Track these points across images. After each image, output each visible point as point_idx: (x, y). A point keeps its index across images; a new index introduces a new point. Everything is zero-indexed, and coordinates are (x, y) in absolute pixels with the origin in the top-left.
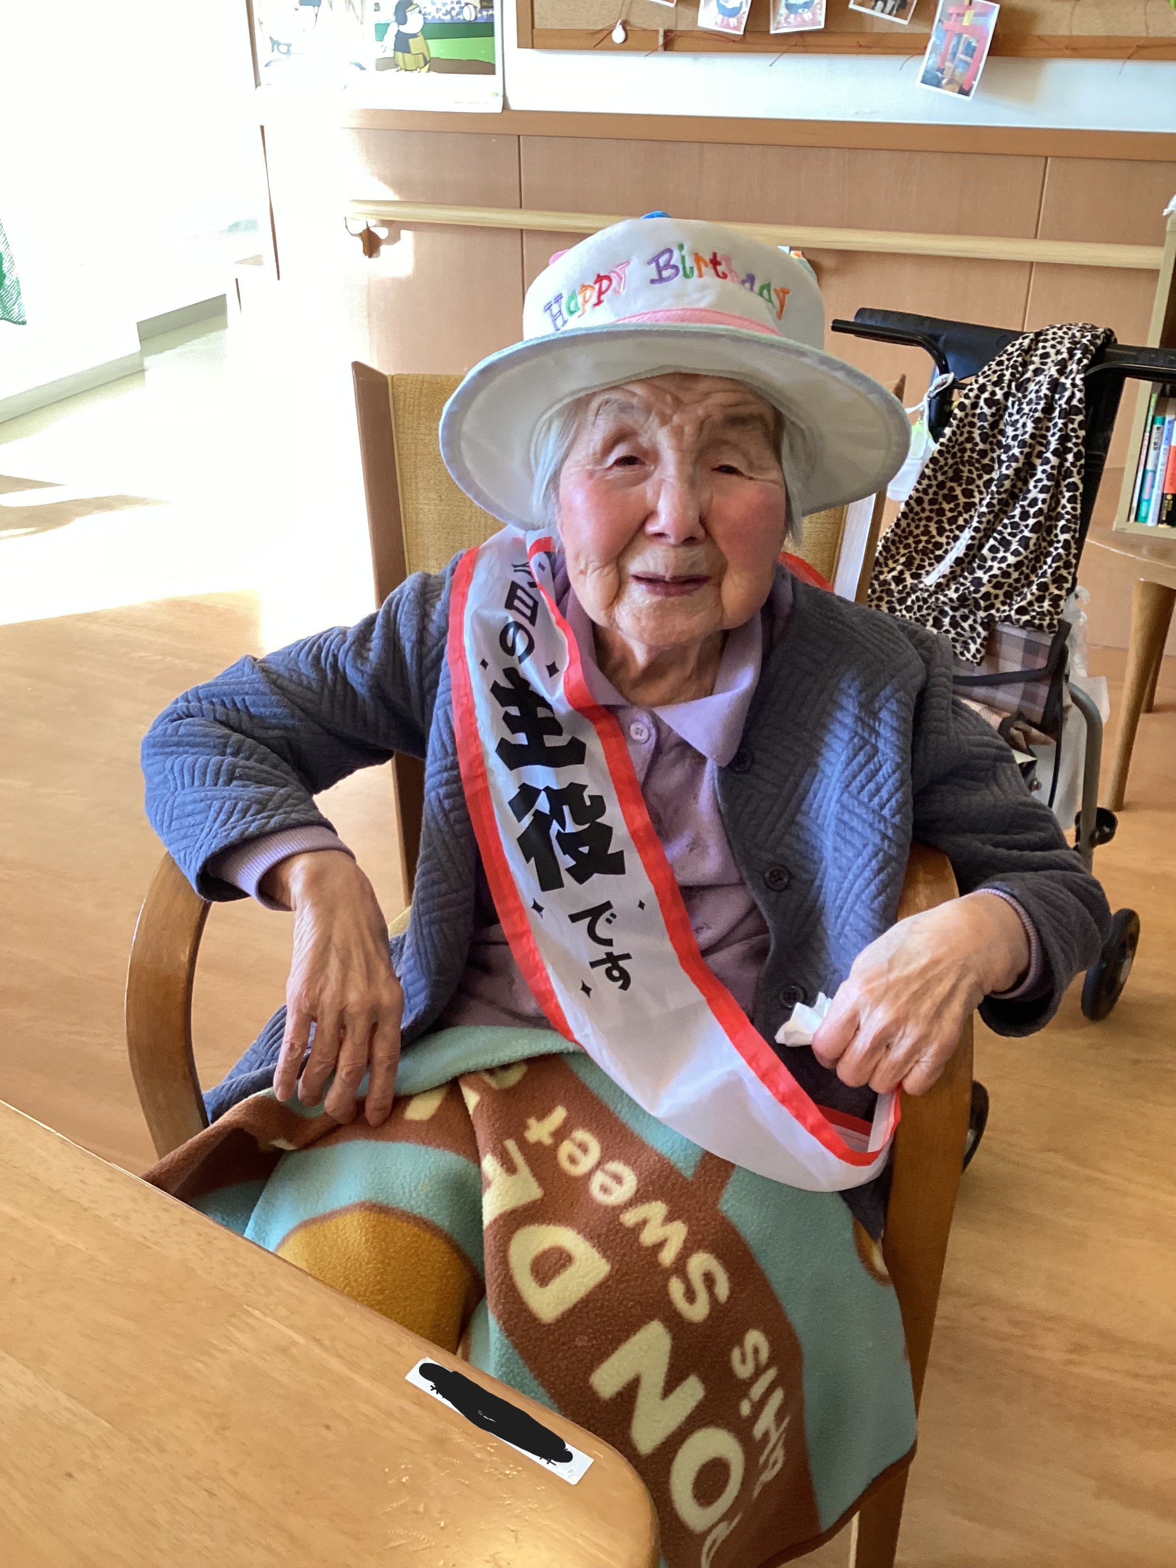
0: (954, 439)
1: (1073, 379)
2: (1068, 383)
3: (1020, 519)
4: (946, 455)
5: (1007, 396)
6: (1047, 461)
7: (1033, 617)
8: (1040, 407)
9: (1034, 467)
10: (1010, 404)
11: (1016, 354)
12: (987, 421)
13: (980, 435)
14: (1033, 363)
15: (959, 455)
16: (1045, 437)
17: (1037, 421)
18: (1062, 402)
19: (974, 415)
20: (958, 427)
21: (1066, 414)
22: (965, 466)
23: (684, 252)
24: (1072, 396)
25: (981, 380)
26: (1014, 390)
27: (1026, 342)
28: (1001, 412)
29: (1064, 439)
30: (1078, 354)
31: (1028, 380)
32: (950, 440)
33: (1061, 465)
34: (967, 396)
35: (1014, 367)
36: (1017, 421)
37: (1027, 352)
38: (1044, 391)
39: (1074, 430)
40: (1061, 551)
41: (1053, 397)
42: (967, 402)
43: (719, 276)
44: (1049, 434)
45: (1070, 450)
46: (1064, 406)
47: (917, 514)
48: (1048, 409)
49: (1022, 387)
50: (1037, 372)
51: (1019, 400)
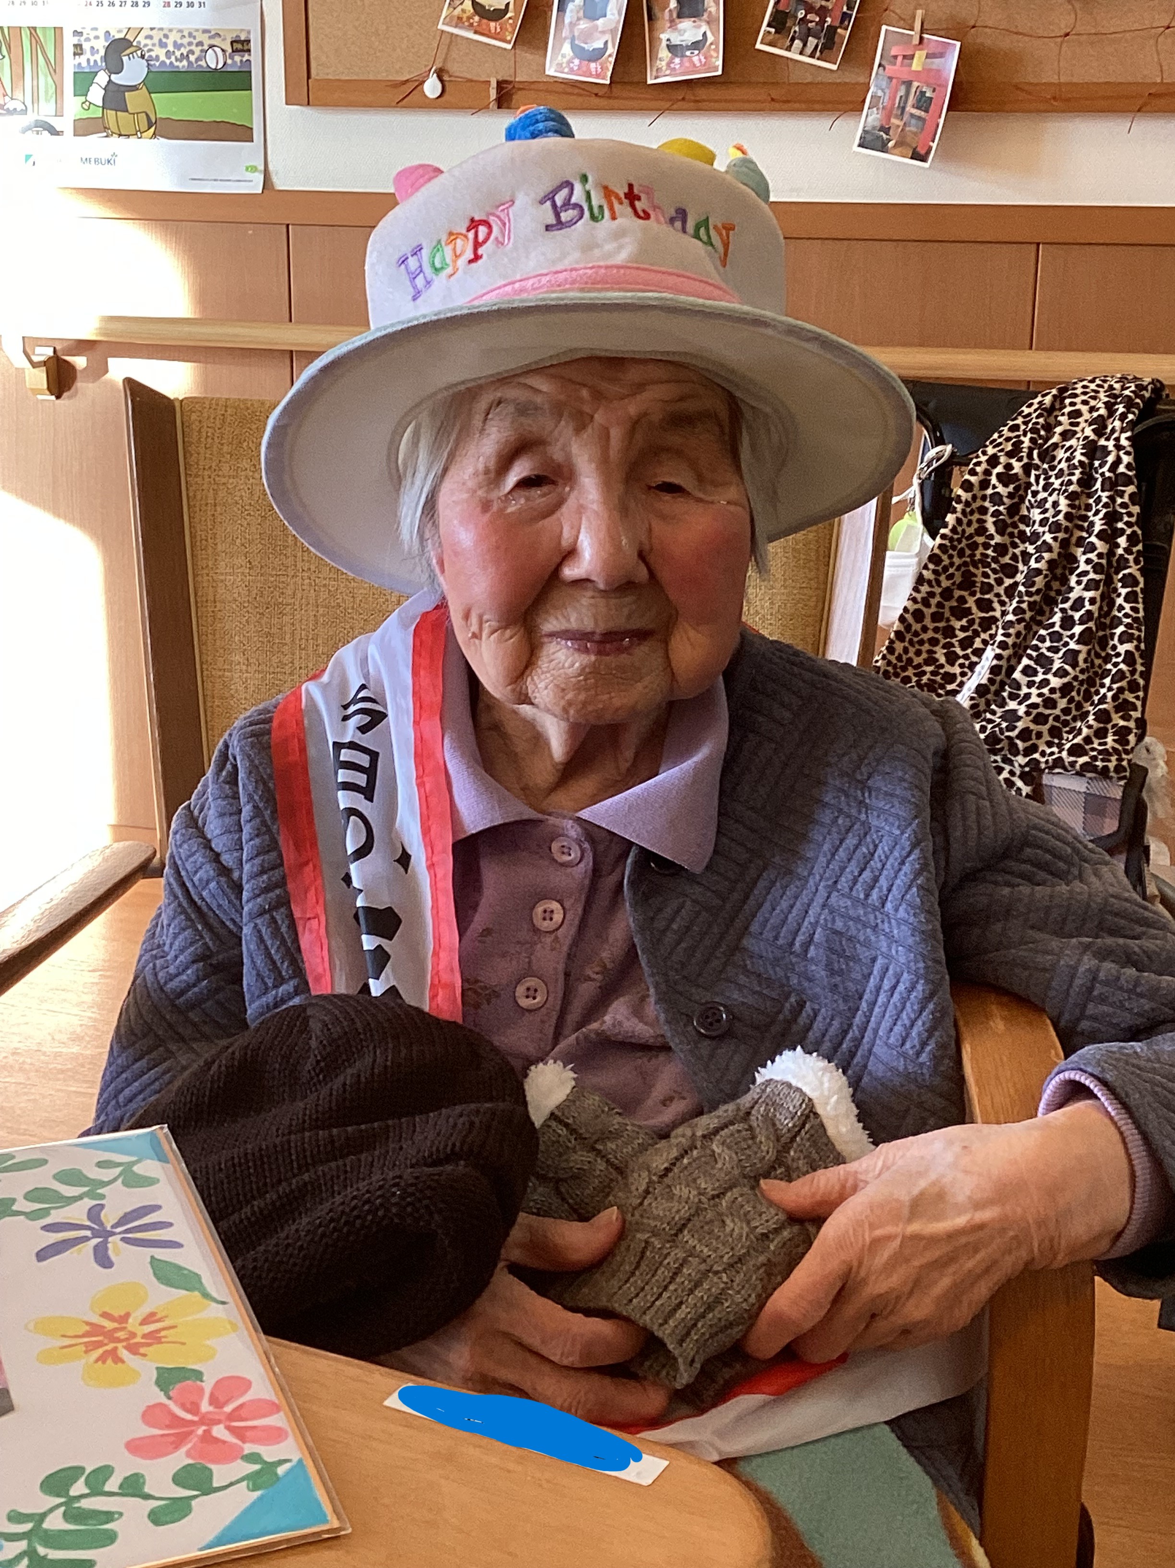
0: (959, 529)
1: (1117, 439)
2: (1110, 445)
3: (1061, 627)
4: (951, 552)
5: (1027, 469)
6: (1092, 548)
7: (1094, 758)
8: (1074, 479)
9: (1075, 560)
10: (1032, 479)
11: (1034, 415)
12: (1004, 504)
13: (995, 523)
14: (1060, 424)
15: (968, 552)
16: (1085, 518)
17: (1072, 497)
18: (1105, 469)
19: (984, 498)
20: (964, 512)
21: (1111, 485)
22: (978, 568)
23: (588, 187)
24: (1118, 461)
25: (990, 451)
26: (1037, 461)
27: (1048, 400)
28: (1021, 492)
29: (1111, 518)
30: (1121, 409)
31: (1055, 446)
32: (954, 530)
33: (1111, 553)
34: (973, 473)
35: (1034, 430)
36: (1045, 500)
37: (1050, 411)
38: (1079, 457)
39: (1124, 505)
40: (1122, 666)
41: (1091, 465)
42: (973, 479)
43: (639, 217)
44: (1090, 514)
45: (1122, 532)
46: (1108, 474)
47: (916, 634)
48: (1087, 482)
49: (1047, 455)
50: (1066, 435)
51: (1045, 472)
